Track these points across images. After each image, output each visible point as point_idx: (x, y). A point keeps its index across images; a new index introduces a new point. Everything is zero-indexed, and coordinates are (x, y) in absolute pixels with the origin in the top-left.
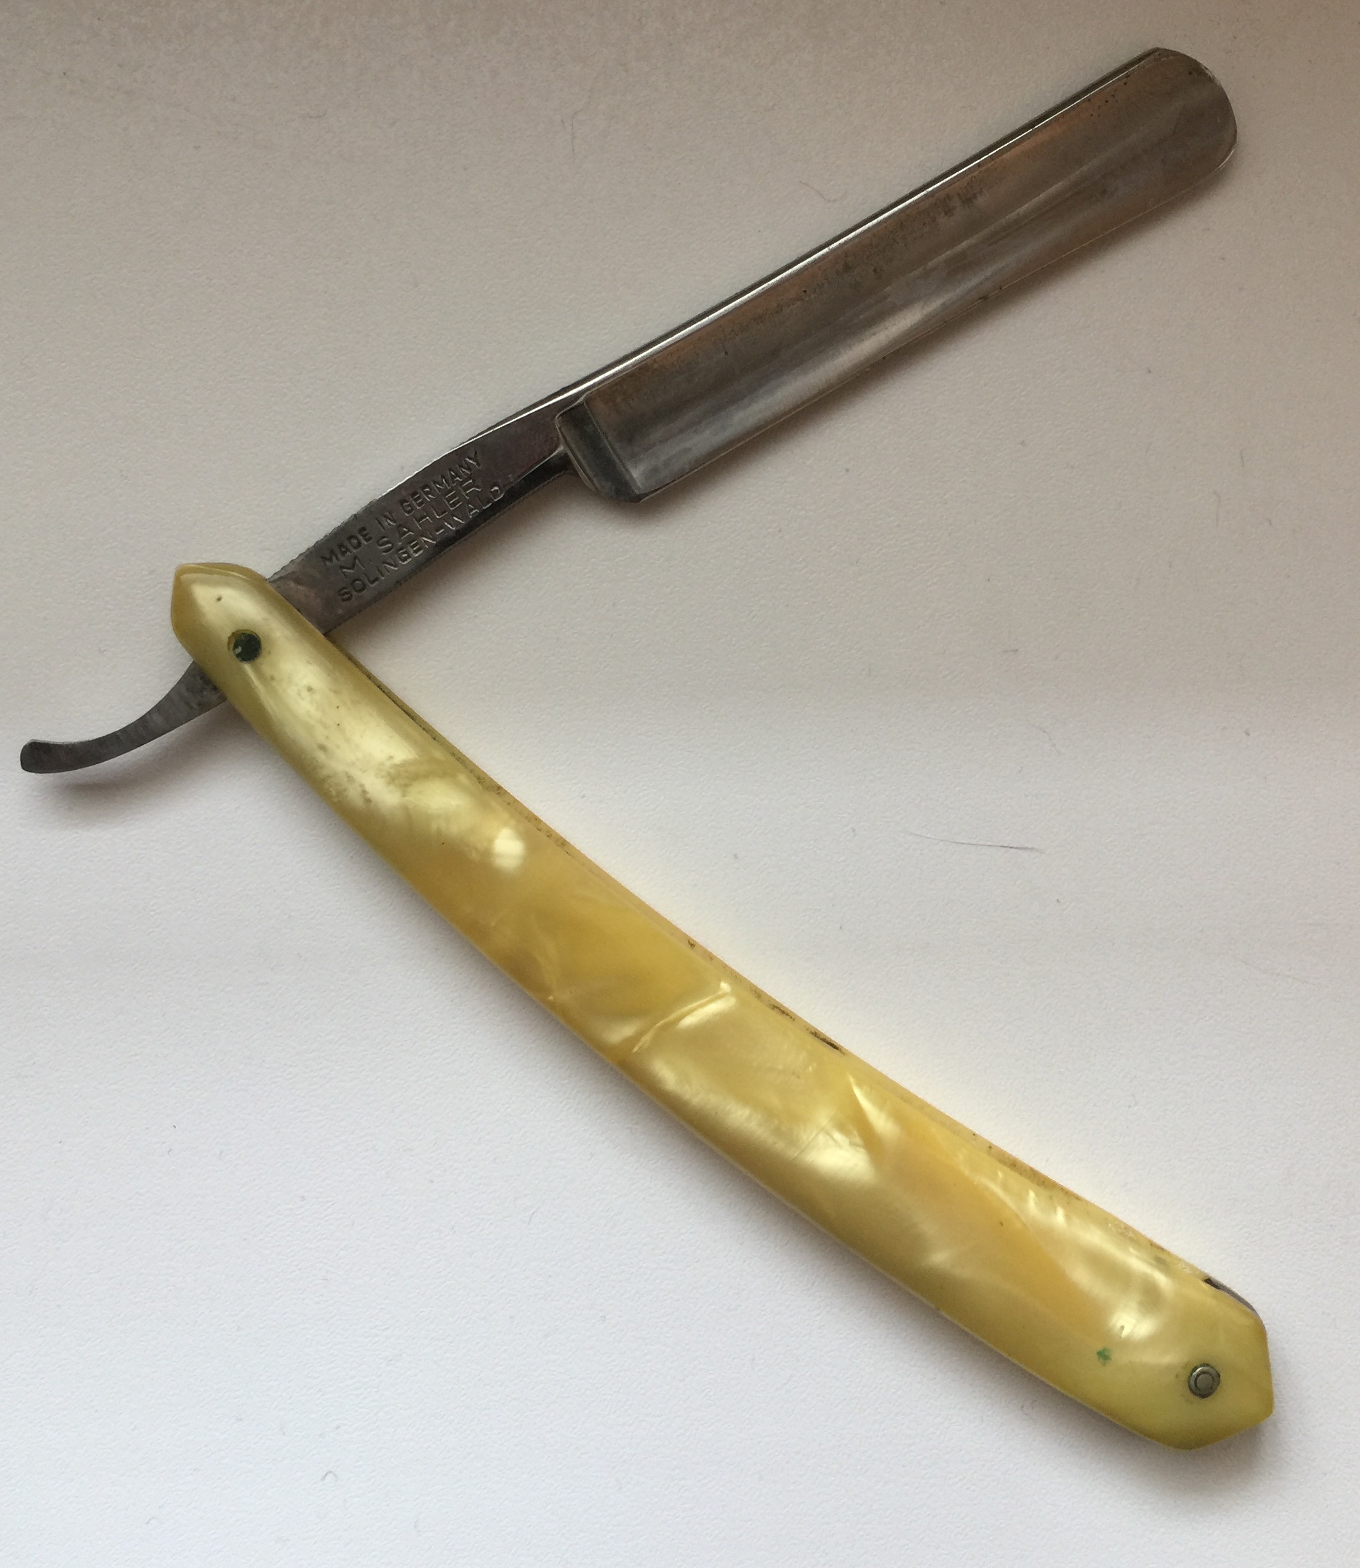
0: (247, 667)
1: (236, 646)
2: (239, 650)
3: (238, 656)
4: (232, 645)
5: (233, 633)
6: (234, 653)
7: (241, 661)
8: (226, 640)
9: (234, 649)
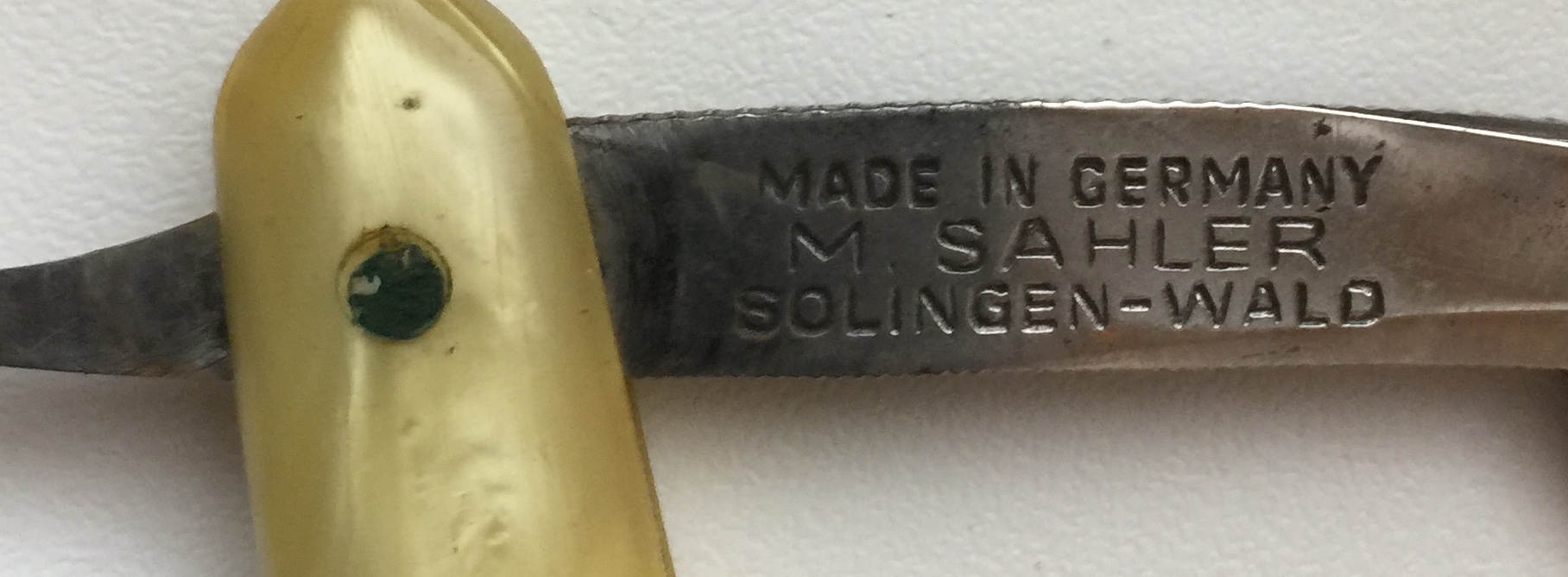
0: (359, 351)
1: (368, 270)
2: (369, 287)
3: (356, 300)
4: (358, 260)
5: (385, 228)
6: (351, 286)
7: (354, 322)
8: (351, 231)
9: (356, 275)
